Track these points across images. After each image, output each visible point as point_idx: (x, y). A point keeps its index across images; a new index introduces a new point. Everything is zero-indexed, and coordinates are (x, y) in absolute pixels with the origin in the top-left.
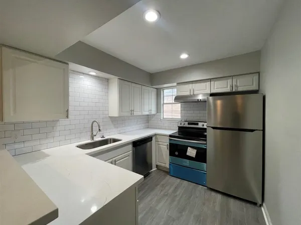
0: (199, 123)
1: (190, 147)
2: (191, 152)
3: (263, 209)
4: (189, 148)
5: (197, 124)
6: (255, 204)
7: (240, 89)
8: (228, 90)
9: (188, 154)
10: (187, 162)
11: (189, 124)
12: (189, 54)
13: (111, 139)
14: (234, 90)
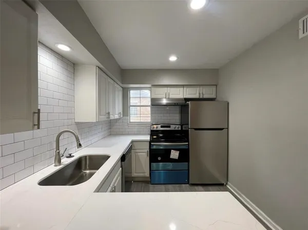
0: (171, 125)
1: (173, 149)
2: (175, 155)
3: (228, 186)
4: (172, 151)
5: (169, 127)
6: (222, 185)
7: (205, 96)
8: (197, 96)
9: (172, 157)
10: (170, 166)
11: (162, 127)
12: (178, 58)
13: (85, 157)
14: (201, 97)
